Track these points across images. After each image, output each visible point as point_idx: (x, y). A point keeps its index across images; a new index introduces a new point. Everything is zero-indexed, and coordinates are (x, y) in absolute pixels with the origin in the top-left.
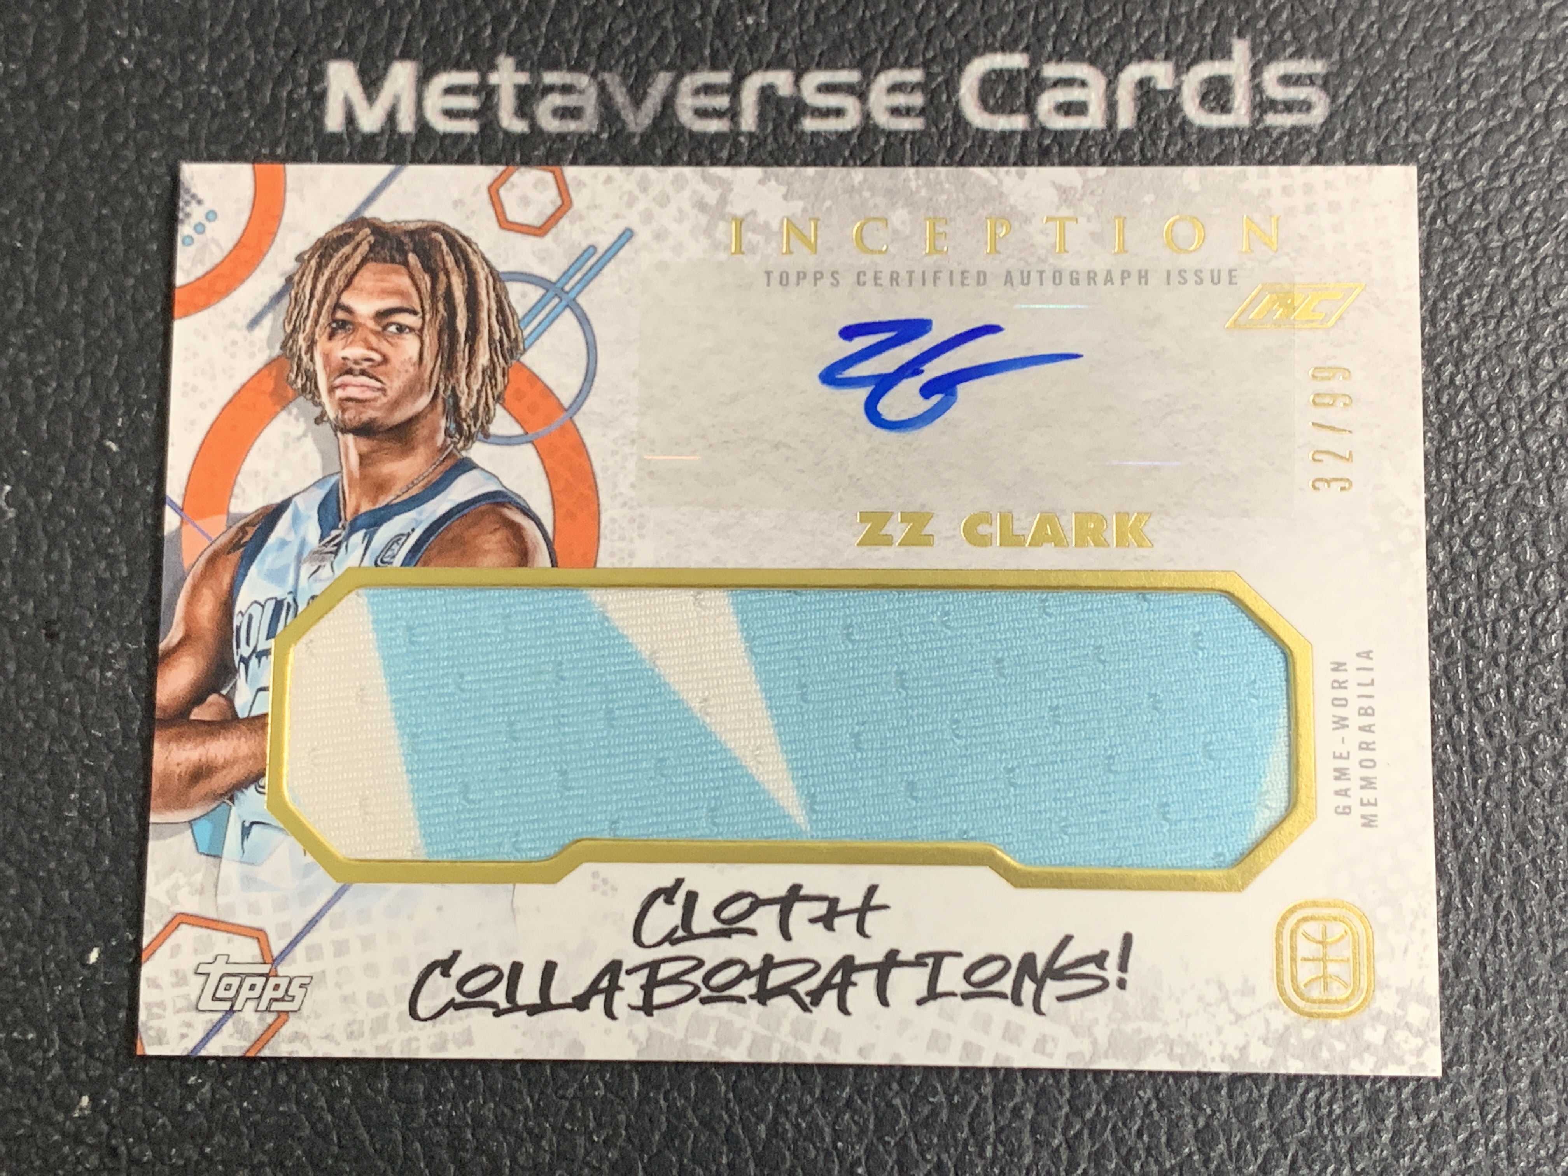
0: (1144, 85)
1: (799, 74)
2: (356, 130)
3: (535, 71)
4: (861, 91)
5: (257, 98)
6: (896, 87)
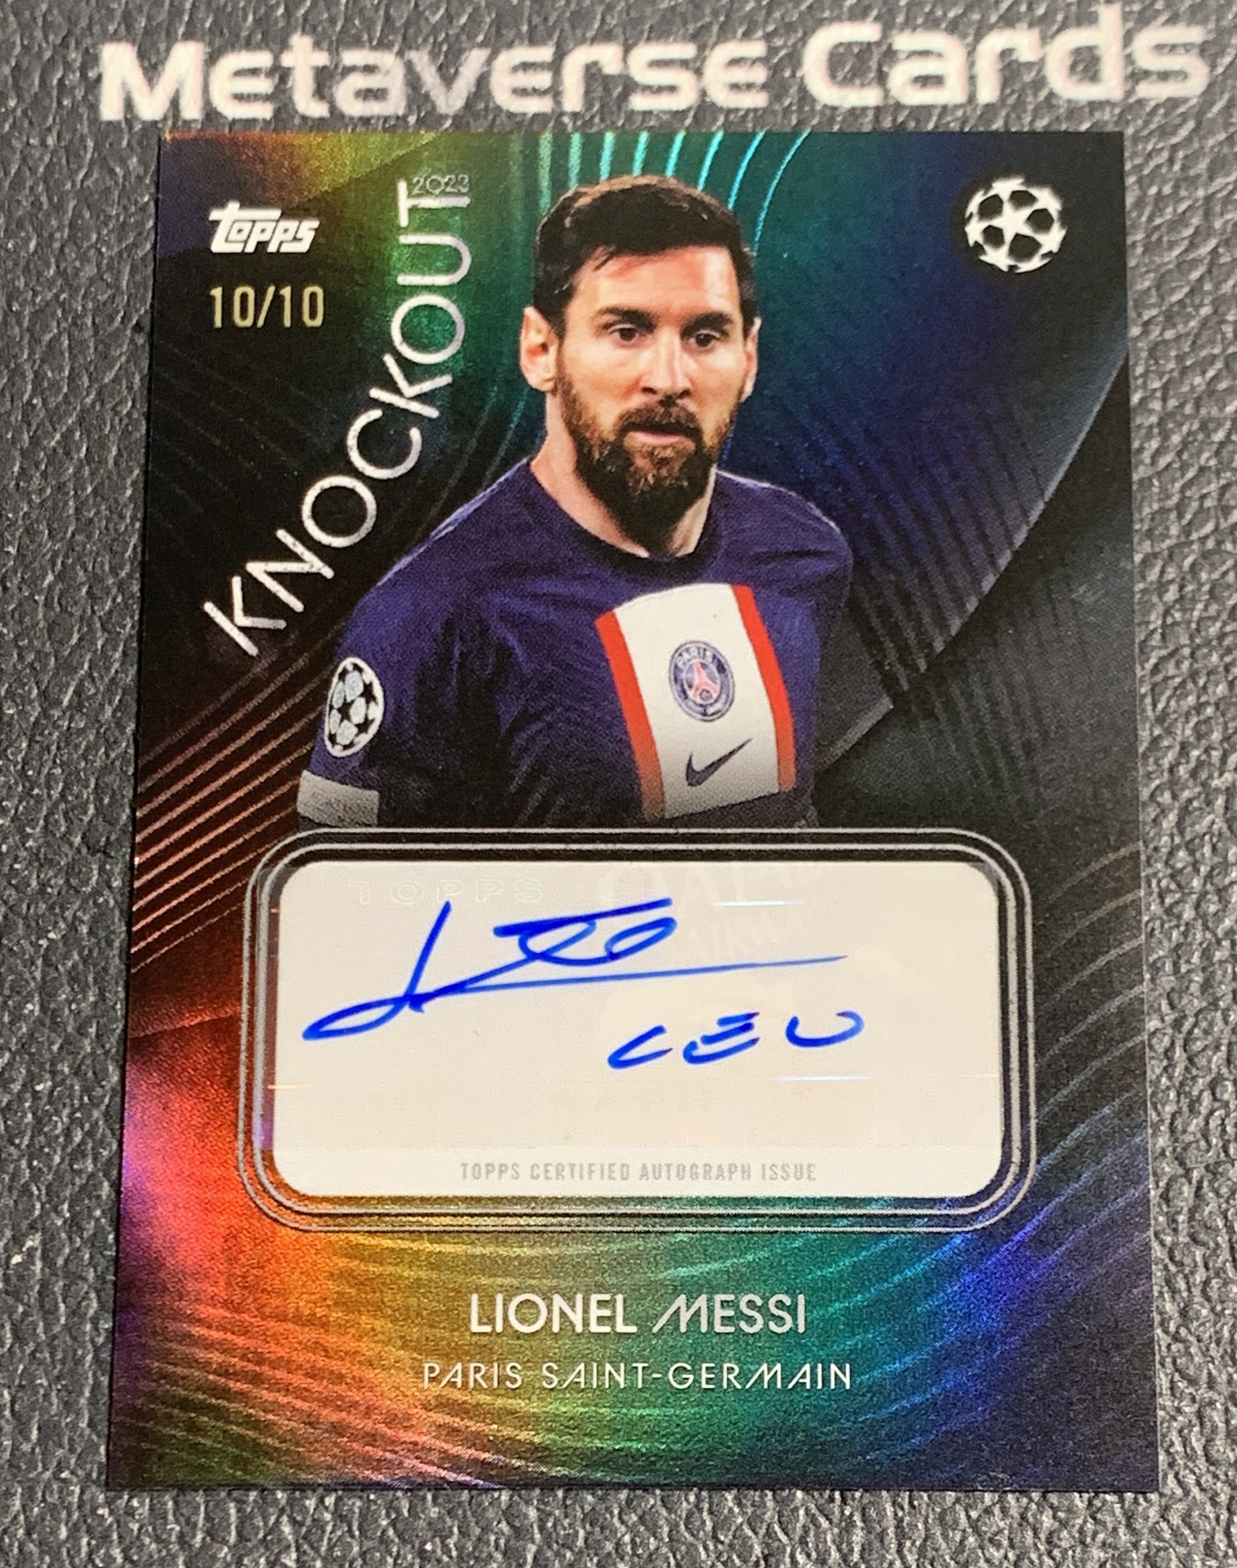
0: (1006, 57)
1: (627, 50)
2: (136, 117)
3: (334, 50)
4: (696, 67)
5: (24, 85)
6: (735, 62)
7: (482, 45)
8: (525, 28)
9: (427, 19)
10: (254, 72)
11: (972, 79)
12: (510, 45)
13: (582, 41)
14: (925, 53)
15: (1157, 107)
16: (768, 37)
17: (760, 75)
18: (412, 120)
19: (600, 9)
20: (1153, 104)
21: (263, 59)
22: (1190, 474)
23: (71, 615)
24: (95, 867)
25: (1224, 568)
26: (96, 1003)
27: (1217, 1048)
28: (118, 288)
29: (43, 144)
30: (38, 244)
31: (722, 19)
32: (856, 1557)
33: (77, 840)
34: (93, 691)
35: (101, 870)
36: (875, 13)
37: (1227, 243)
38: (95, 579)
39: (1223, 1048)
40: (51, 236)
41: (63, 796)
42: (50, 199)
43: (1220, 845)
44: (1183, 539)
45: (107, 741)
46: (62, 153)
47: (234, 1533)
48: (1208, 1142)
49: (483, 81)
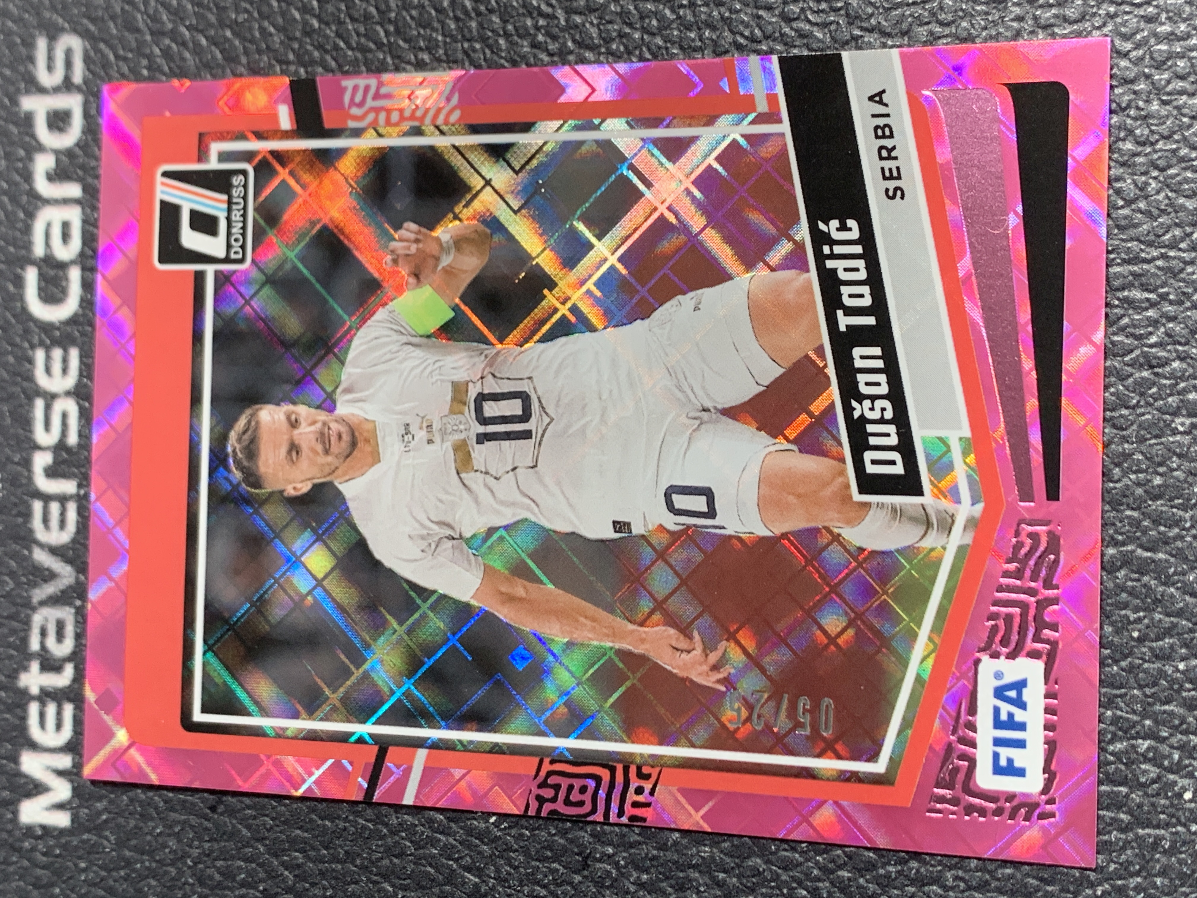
0: (51, 177)
1: (38, 447)
2: (69, 802)
3: (29, 656)
4: (50, 398)
5: (45, 881)
6: (48, 370)
7: (31, 552)
8: (20, 520)
9: (12, 590)
10: (42, 716)
11: (66, 201)
12: (31, 531)
13: (30, 479)
14: (47, 235)
15: (88, 69)
16: (33, 347)
17: (57, 353)
18: (78, 603)
19: (10, 467)
20: (87, 73)
21: (34, 708)
22: (342, 44)
23: (413, 871)
24: (598, 865)
25: (408, 18)
26: (700, 872)
27: (759, 17)
28: (185, 822)
29: (84, 870)
30: (153, 877)
31: (19, 379)
32: (1152, 296)
33: (577, 878)
34: (468, 859)
35: (600, 860)
36: (19, 271)
37: (182, 19)
38: (388, 852)
39: (761, 12)
40: (148, 868)
41: (545, 887)
42: (123, 868)
43: (607, 18)
44: (386, 49)
45: (505, 850)
46: (93, 857)
47: (1121, 789)
48: (831, 23)
49: (54, 551)
